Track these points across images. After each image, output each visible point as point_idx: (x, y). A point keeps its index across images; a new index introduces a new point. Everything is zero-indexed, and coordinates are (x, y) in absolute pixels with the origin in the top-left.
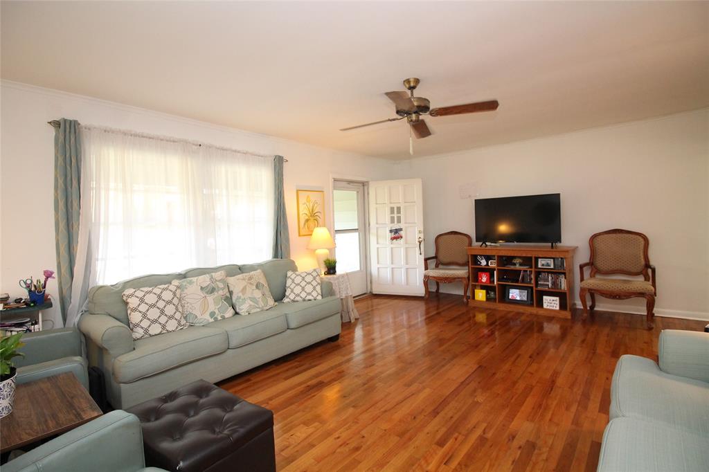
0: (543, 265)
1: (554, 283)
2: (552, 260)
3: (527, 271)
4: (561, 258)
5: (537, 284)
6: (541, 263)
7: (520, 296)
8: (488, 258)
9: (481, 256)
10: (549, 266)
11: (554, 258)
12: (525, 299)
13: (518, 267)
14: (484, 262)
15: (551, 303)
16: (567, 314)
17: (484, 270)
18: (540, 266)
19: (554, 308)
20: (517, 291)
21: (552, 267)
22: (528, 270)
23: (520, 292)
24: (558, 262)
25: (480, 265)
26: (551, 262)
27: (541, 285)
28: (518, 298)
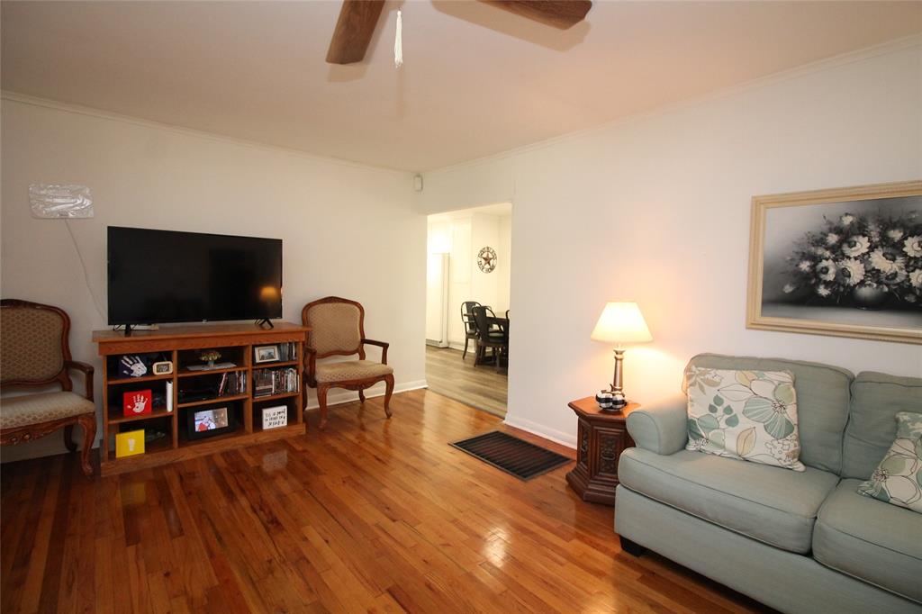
0: (263, 358)
1: (279, 386)
2: (276, 348)
3: (234, 372)
4: (290, 343)
5: (254, 392)
6: (260, 354)
7: (216, 421)
8: (149, 360)
9: (128, 356)
10: (273, 357)
11: (278, 345)
12: (225, 423)
13: (212, 368)
14: (139, 369)
15: (275, 418)
16: (300, 428)
17: (139, 386)
18: (258, 361)
19: (281, 425)
20: (208, 414)
21: (277, 358)
22: (237, 370)
23: (214, 413)
24: (286, 349)
25: (129, 376)
26: (274, 351)
27: (261, 391)
28: (213, 426)
